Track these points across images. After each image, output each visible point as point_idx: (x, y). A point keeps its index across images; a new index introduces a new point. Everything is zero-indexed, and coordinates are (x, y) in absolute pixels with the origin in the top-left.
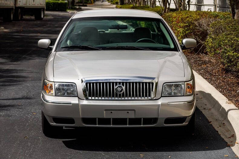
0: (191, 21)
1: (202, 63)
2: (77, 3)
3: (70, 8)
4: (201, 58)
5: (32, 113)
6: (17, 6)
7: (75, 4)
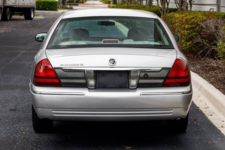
0: (197, 22)
1: (210, 69)
2: (68, 2)
3: (61, 8)
4: (208, 63)
5: (22, 132)
6: (6, 5)
7: (66, 3)
